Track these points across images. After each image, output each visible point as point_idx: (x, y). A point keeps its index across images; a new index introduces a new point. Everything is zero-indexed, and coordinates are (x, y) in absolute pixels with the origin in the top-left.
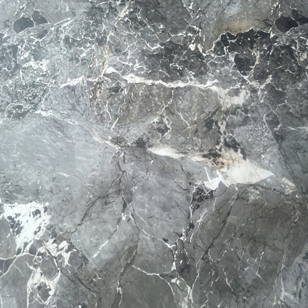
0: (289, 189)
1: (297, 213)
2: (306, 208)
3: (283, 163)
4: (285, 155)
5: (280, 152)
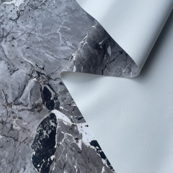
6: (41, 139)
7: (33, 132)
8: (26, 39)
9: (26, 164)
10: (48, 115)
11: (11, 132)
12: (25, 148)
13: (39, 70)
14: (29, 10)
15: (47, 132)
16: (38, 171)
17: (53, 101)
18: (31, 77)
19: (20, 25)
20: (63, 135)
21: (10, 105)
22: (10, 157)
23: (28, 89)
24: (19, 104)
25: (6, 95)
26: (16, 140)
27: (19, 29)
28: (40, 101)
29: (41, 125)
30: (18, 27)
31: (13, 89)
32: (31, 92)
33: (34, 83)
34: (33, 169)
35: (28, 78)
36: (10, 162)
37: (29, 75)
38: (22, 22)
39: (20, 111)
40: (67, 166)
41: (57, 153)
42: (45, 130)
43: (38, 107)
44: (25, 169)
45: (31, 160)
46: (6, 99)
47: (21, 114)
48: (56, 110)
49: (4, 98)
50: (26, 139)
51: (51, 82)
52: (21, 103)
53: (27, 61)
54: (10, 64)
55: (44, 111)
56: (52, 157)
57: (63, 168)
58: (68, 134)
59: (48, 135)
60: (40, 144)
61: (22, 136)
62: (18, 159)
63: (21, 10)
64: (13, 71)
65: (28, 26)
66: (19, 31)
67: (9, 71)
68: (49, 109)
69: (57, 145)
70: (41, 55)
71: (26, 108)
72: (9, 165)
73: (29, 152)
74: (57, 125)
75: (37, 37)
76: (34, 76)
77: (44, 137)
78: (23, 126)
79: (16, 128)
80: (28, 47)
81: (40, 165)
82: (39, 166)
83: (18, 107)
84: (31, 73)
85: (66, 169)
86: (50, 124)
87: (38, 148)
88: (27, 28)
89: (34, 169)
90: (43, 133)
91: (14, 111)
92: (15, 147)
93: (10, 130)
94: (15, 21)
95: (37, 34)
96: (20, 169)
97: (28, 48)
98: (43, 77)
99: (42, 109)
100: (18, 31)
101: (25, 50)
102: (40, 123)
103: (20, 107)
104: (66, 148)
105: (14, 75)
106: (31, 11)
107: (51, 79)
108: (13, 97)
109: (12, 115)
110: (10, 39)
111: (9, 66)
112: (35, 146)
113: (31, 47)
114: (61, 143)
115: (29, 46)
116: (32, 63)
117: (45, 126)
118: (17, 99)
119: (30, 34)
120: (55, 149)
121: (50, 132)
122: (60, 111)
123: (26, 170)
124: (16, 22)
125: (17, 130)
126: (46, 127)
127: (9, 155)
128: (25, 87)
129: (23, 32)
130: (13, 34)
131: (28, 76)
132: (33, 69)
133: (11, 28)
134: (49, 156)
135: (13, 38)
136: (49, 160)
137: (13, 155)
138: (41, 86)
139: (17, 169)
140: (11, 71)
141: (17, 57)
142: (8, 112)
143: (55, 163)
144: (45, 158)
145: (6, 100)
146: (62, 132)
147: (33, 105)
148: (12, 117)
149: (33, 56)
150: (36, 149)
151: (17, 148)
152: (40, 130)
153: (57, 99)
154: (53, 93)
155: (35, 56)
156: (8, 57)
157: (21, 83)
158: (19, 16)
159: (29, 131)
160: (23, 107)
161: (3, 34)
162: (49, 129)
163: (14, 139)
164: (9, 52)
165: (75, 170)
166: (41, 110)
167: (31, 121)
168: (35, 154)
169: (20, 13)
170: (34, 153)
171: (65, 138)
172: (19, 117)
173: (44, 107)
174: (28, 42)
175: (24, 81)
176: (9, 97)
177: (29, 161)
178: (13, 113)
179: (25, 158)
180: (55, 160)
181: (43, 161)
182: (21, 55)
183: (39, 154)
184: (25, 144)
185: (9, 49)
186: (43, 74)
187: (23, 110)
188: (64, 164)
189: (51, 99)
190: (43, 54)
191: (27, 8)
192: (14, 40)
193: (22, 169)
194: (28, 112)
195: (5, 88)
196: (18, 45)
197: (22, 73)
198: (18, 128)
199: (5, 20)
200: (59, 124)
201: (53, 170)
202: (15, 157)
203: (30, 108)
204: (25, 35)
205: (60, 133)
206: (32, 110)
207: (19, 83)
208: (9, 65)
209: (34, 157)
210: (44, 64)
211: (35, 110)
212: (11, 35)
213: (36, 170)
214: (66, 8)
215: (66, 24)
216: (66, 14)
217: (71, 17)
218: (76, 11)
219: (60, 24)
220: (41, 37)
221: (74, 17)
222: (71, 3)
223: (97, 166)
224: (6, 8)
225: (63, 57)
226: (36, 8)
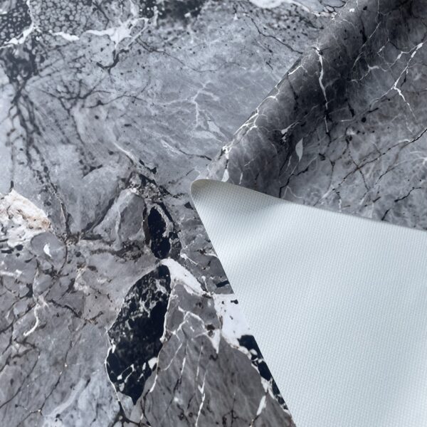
0: (23, 228)
1: (37, 307)
2: (71, 287)
3: (20, 144)
4: (32, 120)
5: (14, 111)
6: (133, 318)
7: (116, 301)
8: (127, 107)
9: (93, 370)
10: (152, 268)
11: (68, 295)
12: (94, 335)
13: (146, 173)
14: (139, 51)
15: (147, 305)
16: (118, 389)
17: (166, 239)
18: (127, 184)
19: (116, 78)
20: (181, 315)
21: (74, 238)
22: (59, 352)
23: (117, 208)
24: (93, 238)
25: (69, 215)
26: (78, 315)
27: (114, 86)
28: (140, 237)
29: (135, 288)
30: (112, 81)
31: (85, 205)
32: (122, 216)
33: (131, 197)
34: (105, 384)
35: (120, 187)
36: (56, 363)
37: (123, 180)
38: (122, 74)
39: (93, 252)
40: (183, 384)
41: (165, 353)
42: (144, 299)
43: (135, 249)
44: (89, 381)
45: (106, 362)
46: (66, 223)
47: (96, 260)
48: (172, 260)
49: (64, 221)
50: (98, 316)
51: (168, 200)
52: (99, 237)
53: (123, 150)
54: (85, 153)
55: (146, 259)
56: (153, 362)
57: (175, 389)
58: (193, 315)
59: (149, 312)
60: (130, 328)
61: (91, 308)
62: (75, 358)
63: (123, 51)
64: (89, 168)
65: (132, 82)
66: (114, 91)
67: (82, 166)
68: (156, 255)
69: (167, 335)
70: (152, 143)
71: (107, 247)
72: (53, 368)
73: (103, 344)
74: (170, 293)
75: (148, 106)
76: (134, 183)
77: (141, 315)
78: (98, 287)
79: (81, 288)
80: (127, 123)
81: (124, 378)
82: (120, 377)
83: (91, 243)
84: (128, 177)
85: (180, 392)
86: (156, 288)
87: (122, 338)
88: (131, 86)
89: (109, 384)
90: (139, 306)
91: (81, 251)
92: (74, 330)
93: (68, 291)
94: (108, 69)
95: (149, 100)
96: (78, 380)
97: (127, 125)
98: (151, 188)
99: (143, 253)
100: (110, 90)
101: (121, 130)
102: (134, 283)
103: (95, 245)
104: (185, 344)
105: (92, 176)
106: (142, 54)
107: (169, 193)
108: (83, 221)
109: (75, 260)
110: (92, 104)
111: (82, 157)
112: (118, 333)
113: (133, 124)
114: (174, 333)
115: (130, 122)
116: (132, 157)
117: (144, 291)
118: (90, 226)
119: (134, 99)
120: (161, 345)
121: (155, 304)
122: (179, 262)
123: (91, 385)
124: (109, 71)
125: (82, 292)
126: (147, 292)
127: (57, 347)
128: (111, 203)
129: (122, 94)
130: (100, 94)
131: (120, 182)
132: (132, 169)
133: (97, 82)
134: (146, 358)
135: (100, 103)
136: (144, 367)
137: (67, 346)
138: (145, 205)
139: (71, 379)
140: (85, 168)
141: (101, 140)
142: (67, 252)
143: (157, 377)
144: (137, 362)
145: (68, 226)
146: (180, 309)
147: (124, 244)
148: (75, 263)
149: (136, 142)
150: (119, 340)
151: (77, 332)
152: (133, 299)
153: (177, 237)
154: (168, 224)
155: (140, 144)
156: (83, 138)
157: (105, 195)
158: (116, 60)
159: (109, 298)
160: (102, 246)
161: (80, 92)
162: (153, 299)
163: (73, 311)
164: (86, 128)
165: (200, 396)
166: (140, 256)
167: (115, 277)
168: (116, 351)
169: (120, 55)
170: (114, 347)
171: (184, 323)
172: (92, 265)
173: (147, 250)
174: (129, 114)
175: (110, 190)
176: (73, 221)
177: (101, 364)
178: (78, 255)
179: (91, 357)
180: (159, 368)
181: (131, 368)
182: (112, 138)
183: (123, 350)
184: (97, 326)
185: (88, 123)
186: (153, 182)
187: (100, 251)
188: (176, 381)
189: (164, 235)
190: (158, 141)
191: (136, 47)
192: (100, 106)
193: (82, 382)
194: (111, 257)
195: (68, 202)
196: (107, 117)
197: (108, 174)
198: (86, 289)
199: (88, 65)
200: (174, 290)
201: (152, 390)
202: (69, 353)
203: (116, 250)
204: (125, 99)
205: (176, 310)
206: (120, 254)
207: (99, 195)
208: (83, 154)
209: (112, 358)
210: (157, 162)
211: (128, 253)
212: (95, 96)
213: (113, 386)
214: (215, 56)
215: (211, 88)
216: (213, 68)
217: (222, 76)
218: (235, 65)
219: (200, 86)
220: (158, 108)
221: (229, 77)
222: (226, 48)
223: (249, 393)
224: (93, 42)
225: (198, 151)
226: (154, 50)
